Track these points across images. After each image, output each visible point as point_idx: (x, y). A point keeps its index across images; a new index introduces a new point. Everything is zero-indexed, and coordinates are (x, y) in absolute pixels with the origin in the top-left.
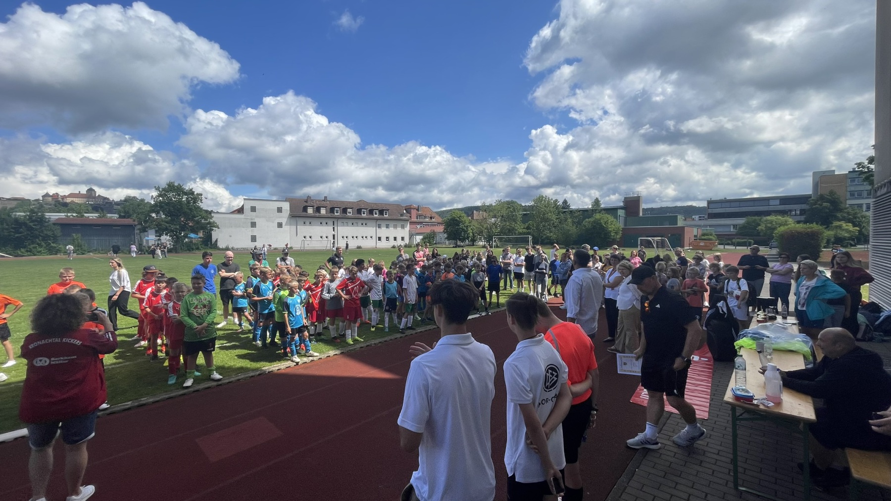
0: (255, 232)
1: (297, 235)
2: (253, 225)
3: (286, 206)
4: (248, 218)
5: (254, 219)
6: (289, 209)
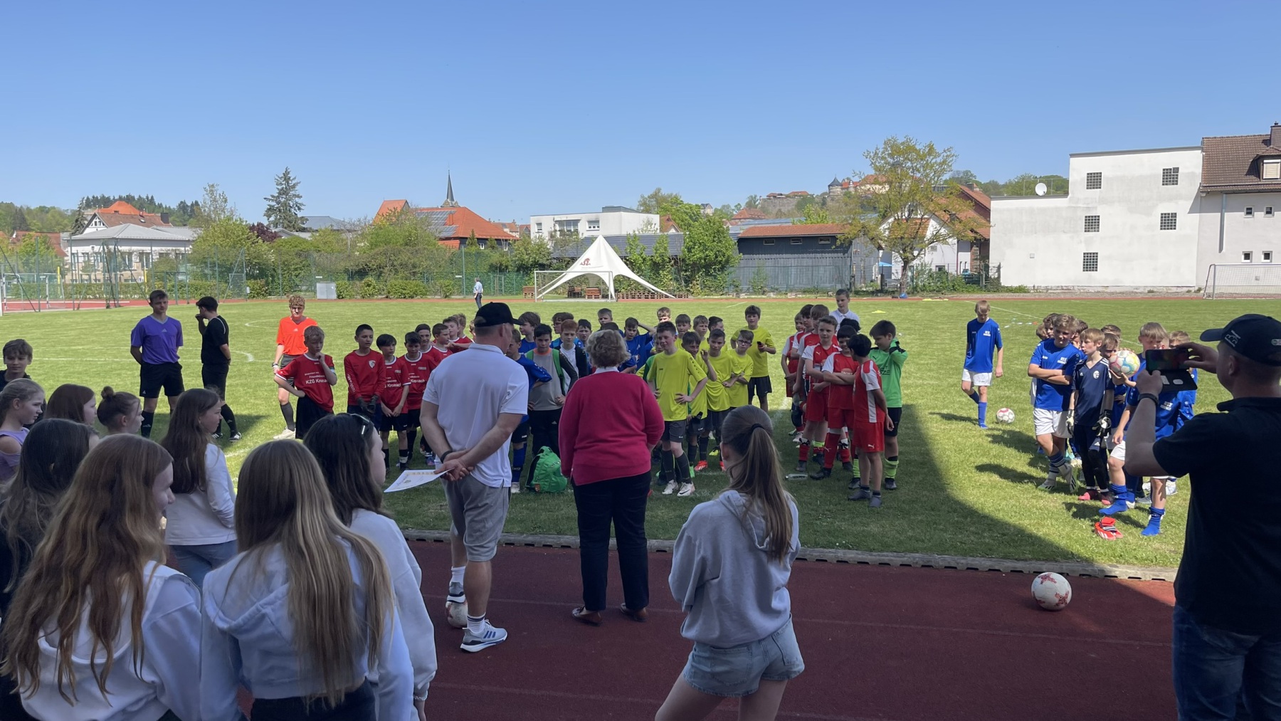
0: (1094, 242)
1: (1221, 249)
2: (1092, 223)
3: (1191, 164)
4: (1080, 205)
5: (1096, 208)
6: (1199, 171)
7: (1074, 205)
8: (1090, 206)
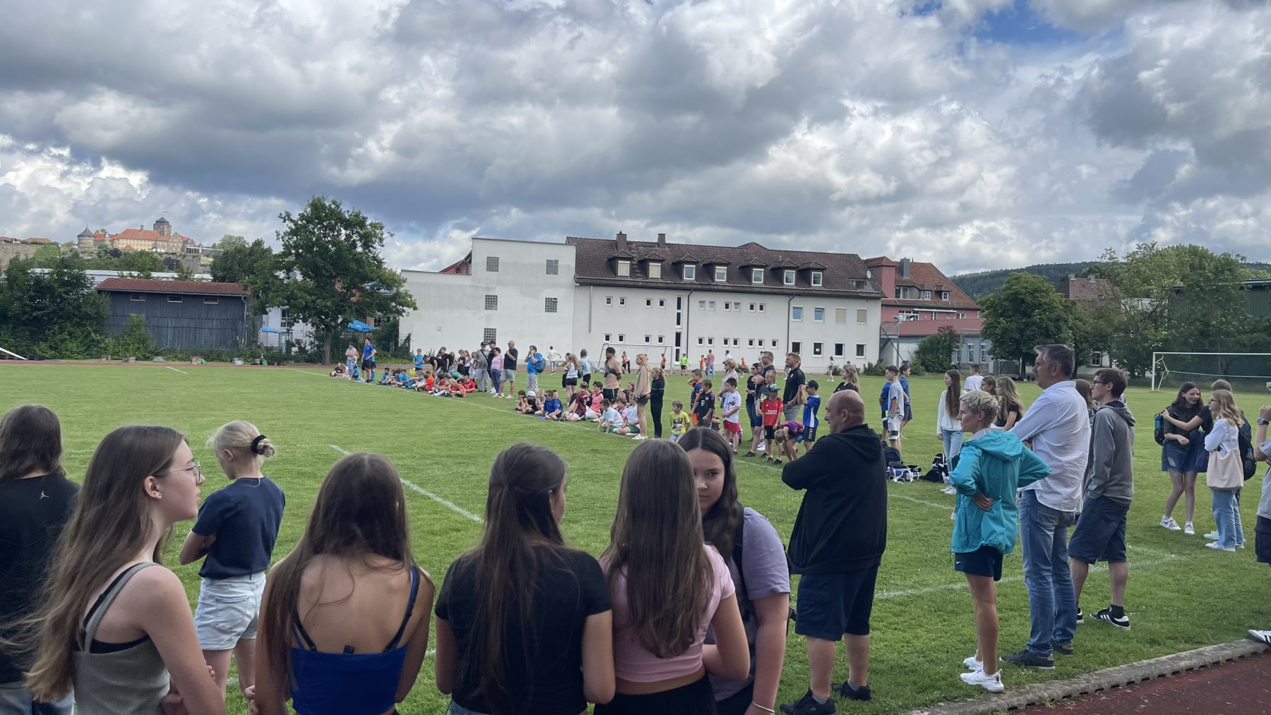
0: (494, 320)
2: (491, 302)
3: (567, 258)
4: (480, 285)
5: (494, 288)
6: (573, 264)
7: (476, 284)
8: (490, 286)
